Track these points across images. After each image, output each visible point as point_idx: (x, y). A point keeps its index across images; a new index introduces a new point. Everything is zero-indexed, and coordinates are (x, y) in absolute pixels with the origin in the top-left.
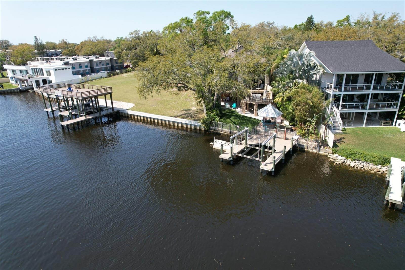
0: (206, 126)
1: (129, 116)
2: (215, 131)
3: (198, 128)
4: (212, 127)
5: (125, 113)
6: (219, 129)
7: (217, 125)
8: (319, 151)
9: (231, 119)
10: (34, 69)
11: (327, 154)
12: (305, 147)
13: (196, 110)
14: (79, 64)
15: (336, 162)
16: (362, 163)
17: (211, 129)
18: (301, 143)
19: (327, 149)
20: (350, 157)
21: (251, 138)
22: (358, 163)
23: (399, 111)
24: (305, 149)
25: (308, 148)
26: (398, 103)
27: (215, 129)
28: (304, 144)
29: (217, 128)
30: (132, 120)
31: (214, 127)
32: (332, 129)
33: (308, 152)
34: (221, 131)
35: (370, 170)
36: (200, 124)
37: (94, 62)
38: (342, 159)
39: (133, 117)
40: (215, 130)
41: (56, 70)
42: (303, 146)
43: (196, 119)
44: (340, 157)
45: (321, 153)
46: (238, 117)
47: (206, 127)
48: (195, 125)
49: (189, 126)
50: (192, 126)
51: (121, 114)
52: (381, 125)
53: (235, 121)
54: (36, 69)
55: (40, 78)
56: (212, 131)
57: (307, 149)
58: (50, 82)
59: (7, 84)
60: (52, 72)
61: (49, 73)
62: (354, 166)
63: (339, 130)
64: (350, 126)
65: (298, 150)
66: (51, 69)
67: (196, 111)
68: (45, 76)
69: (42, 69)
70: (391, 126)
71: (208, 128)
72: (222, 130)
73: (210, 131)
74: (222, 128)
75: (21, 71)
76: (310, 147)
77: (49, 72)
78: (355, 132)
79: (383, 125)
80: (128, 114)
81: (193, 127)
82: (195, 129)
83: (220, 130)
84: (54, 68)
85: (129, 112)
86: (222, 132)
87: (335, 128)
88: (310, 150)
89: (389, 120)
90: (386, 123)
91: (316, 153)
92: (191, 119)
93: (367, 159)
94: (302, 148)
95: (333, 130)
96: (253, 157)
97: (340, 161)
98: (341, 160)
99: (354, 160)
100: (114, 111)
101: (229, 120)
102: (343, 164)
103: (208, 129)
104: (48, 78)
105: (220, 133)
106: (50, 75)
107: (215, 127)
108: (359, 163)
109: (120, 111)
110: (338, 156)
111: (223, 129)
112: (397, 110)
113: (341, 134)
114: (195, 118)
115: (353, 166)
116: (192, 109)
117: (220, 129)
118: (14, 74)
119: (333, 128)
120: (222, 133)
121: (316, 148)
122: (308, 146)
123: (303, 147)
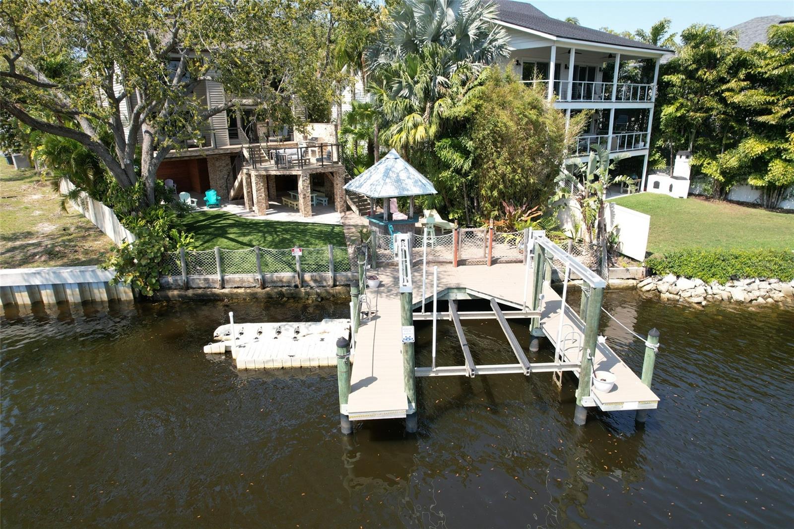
0: (146, 276)
2: (190, 293)
3: (101, 295)
4: (170, 279)
6: (206, 280)
7: (193, 265)
8: (609, 277)
9: (231, 236)
11: (633, 282)
13: (63, 232)
17: (170, 288)
19: (625, 266)
26: (647, 134)
27: (188, 282)
29: (198, 279)
31: (180, 274)
34: (218, 286)
36: (110, 274)
38: (695, 286)
40: (187, 286)
43: (78, 259)
45: (613, 282)
46: (251, 228)
47: (145, 284)
49: (48, 297)
50: (69, 291)
53: (250, 240)
56: (176, 292)
62: (746, 298)
67: (63, 235)
70: (640, 193)
71: (152, 285)
72: (223, 280)
73: (168, 297)
74: (222, 270)
81: (73, 296)
82: (87, 303)
83: (214, 282)
86: (223, 288)
89: (636, 177)
92: (52, 263)
96: (529, 362)
97: (693, 294)
98: (695, 290)
101: (226, 240)
102: (711, 300)
103: (154, 290)
105: (218, 295)
107: (188, 273)
108: (747, 287)
110: (677, 280)
112: (646, 153)
114: (72, 257)
115: (743, 300)
116: (38, 232)
117: (210, 277)
120: (226, 291)
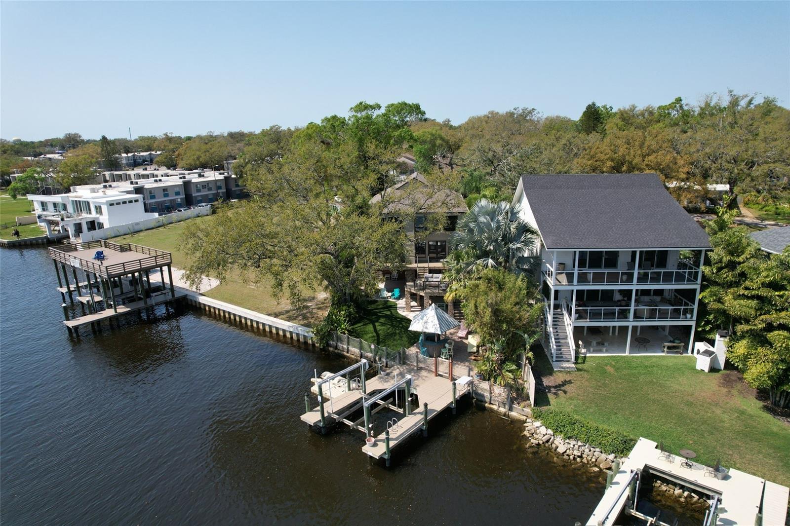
0: (322, 339)
1: (202, 306)
2: (336, 351)
3: (310, 342)
5: (195, 302)
6: (342, 347)
7: (339, 339)
8: (511, 409)
9: (377, 324)
10: (76, 201)
11: (524, 418)
12: (486, 399)
14: (164, 190)
15: (532, 441)
16: (582, 446)
17: (331, 347)
18: (480, 391)
19: (524, 407)
20: (561, 432)
21: (388, 374)
22: (574, 446)
23: (698, 325)
24: (487, 405)
25: (492, 402)
26: (693, 309)
28: (485, 394)
29: (340, 345)
30: (206, 315)
31: (334, 341)
32: (554, 359)
33: (492, 410)
34: (346, 351)
35: (593, 463)
36: (312, 334)
37: (192, 184)
38: (546, 434)
39: (207, 308)
40: (336, 348)
41: (112, 205)
42: (483, 396)
44: (543, 430)
45: (514, 414)
46: (391, 321)
47: (322, 342)
48: (304, 336)
49: (295, 337)
50: (300, 336)
51: (190, 303)
52: (663, 352)
53: (381, 330)
54: (79, 201)
55: (85, 217)
56: (332, 349)
57: (490, 403)
58: (101, 226)
59: (32, 226)
60: (104, 209)
61: (99, 210)
62: (566, 452)
63: (568, 361)
64: (600, 351)
65: (474, 404)
66: (103, 204)
68: (94, 215)
69: (88, 203)
70: (684, 355)
72: (348, 349)
73: (329, 350)
74: (348, 344)
75: (55, 205)
76: (495, 401)
77: (100, 207)
78: (601, 368)
79: (668, 353)
80: (200, 303)
81: (302, 339)
82: (306, 343)
83: (345, 349)
84: (107, 202)
85: (203, 300)
86: (348, 353)
87: (562, 357)
88: (495, 407)
89: (679, 342)
90: (674, 347)
91: (505, 415)
92: (300, 322)
93: (591, 438)
94: (482, 401)
95: (556, 361)
96: (357, 425)
97: (540, 438)
98: (544, 435)
99: (569, 438)
100: (176, 296)
101: (372, 326)
102: (547, 445)
103: (324, 346)
104: (98, 218)
105: (345, 356)
106: (101, 213)
107: (337, 342)
108: (576, 447)
109: (188, 297)
110: (541, 426)
111: (351, 348)
112: (693, 324)
113: (569, 371)
114: (309, 320)
115: (561, 452)
117: (344, 346)
118: (44, 210)
119: (557, 357)
120: (348, 355)
121: (504, 404)
122: (491, 397)
123: (482, 399)
